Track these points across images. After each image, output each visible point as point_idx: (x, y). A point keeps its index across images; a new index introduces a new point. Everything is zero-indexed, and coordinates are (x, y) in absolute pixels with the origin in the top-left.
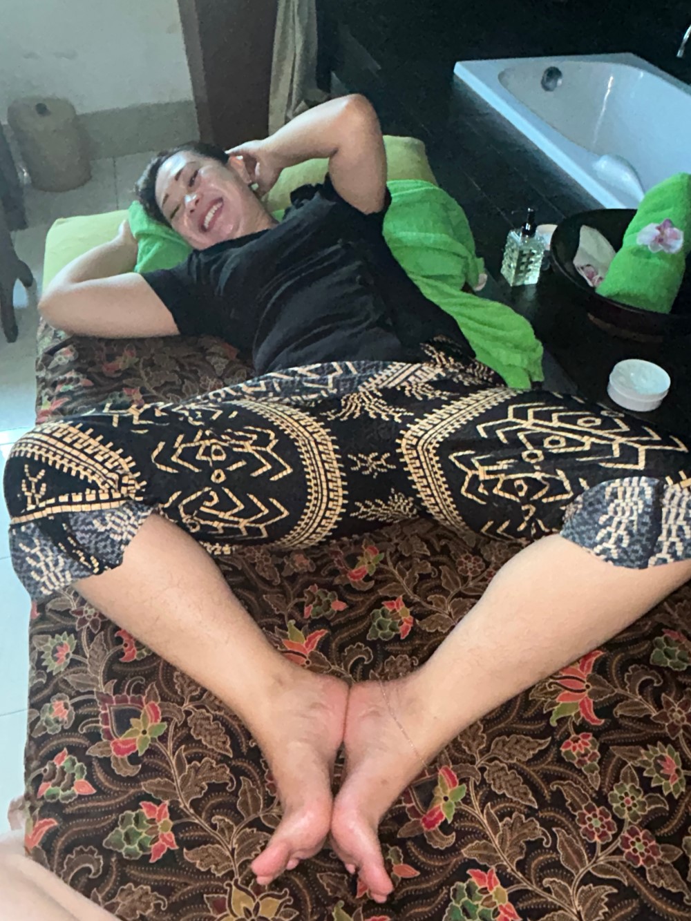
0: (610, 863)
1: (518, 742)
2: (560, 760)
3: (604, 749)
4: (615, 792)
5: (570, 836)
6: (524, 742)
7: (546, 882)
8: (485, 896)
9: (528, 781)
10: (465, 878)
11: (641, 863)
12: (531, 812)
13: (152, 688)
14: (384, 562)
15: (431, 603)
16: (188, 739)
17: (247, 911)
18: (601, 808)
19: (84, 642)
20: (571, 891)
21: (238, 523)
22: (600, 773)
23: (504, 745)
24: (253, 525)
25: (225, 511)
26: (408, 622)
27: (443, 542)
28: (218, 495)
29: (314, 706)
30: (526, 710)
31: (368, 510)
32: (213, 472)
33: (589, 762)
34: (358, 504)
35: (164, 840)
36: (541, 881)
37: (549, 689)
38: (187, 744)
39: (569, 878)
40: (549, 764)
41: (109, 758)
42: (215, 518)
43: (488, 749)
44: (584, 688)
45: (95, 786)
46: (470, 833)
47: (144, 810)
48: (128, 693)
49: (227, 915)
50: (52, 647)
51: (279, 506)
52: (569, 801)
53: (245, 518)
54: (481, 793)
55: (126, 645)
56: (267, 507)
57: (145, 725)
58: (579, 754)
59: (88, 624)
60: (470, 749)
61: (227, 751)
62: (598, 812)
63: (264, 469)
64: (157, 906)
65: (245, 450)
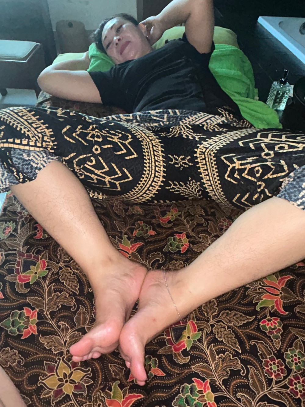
0: (279, 392)
1: (235, 315)
2: (258, 329)
3: (285, 328)
4: (289, 352)
5: (258, 372)
6: (239, 315)
7: (239, 395)
8: (200, 395)
9: (237, 337)
10: (191, 382)
11: (299, 396)
12: (236, 354)
13: (46, 253)
14: (180, 216)
15: (200, 238)
16: (57, 281)
17: (65, 374)
18: (279, 360)
19: (19, 227)
20: (253, 403)
21: (104, 178)
22: (281, 340)
23: (227, 315)
24: (113, 181)
25: (99, 170)
26: (186, 245)
27: (212, 210)
28: (96, 160)
29: (126, 275)
30: (243, 299)
31: (176, 187)
32: (94, 146)
33: (275, 333)
34: (170, 182)
35: (31, 328)
36: (236, 394)
37: (258, 291)
38: (56, 283)
39: (253, 396)
40: (251, 330)
41: (15, 283)
42: (92, 172)
43: (217, 316)
44: (279, 293)
45: (4, 295)
46: (199, 358)
47: (25, 311)
48: (33, 253)
49: (54, 375)
50: (4, 227)
51: (127, 173)
52: (261, 352)
53: (109, 176)
54: (209, 338)
55: (38, 231)
56: (121, 172)
57: (37, 270)
58: (270, 328)
59: (23, 219)
60: (208, 314)
61: (76, 290)
62: (276, 362)
63: (123, 152)
64: (19, 362)
65: (114, 140)
